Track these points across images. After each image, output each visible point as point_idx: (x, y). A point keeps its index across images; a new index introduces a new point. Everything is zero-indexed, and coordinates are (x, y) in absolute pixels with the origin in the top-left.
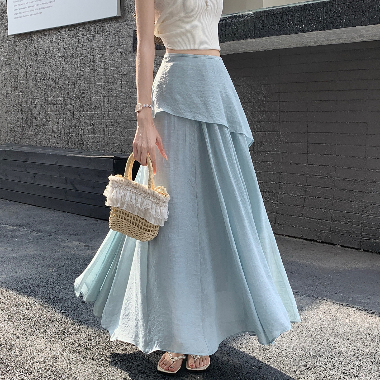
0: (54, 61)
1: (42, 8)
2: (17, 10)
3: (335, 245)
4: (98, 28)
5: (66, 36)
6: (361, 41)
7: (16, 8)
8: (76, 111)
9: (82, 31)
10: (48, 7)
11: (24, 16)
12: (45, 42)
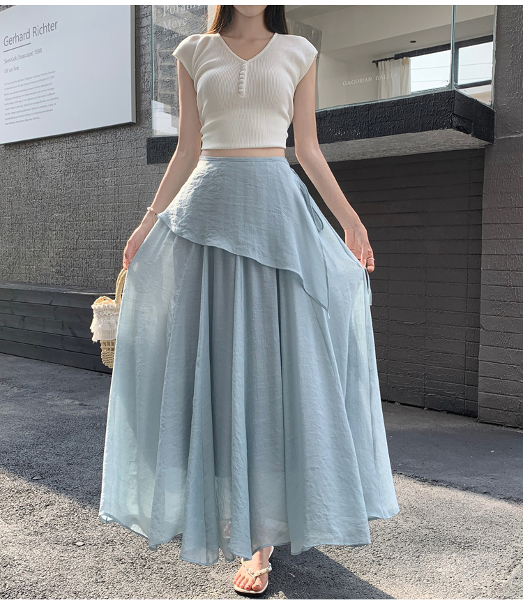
0: (54, 176)
1: (39, 113)
2: (9, 114)
3: (394, 402)
4: (108, 136)
5: (69, 145)
6: (419, 152)
7: (7, 112)
8: (80, 238)
9: (89, 139)
10: (48, 111)
11: (17, 122)
12: (42, 153)
